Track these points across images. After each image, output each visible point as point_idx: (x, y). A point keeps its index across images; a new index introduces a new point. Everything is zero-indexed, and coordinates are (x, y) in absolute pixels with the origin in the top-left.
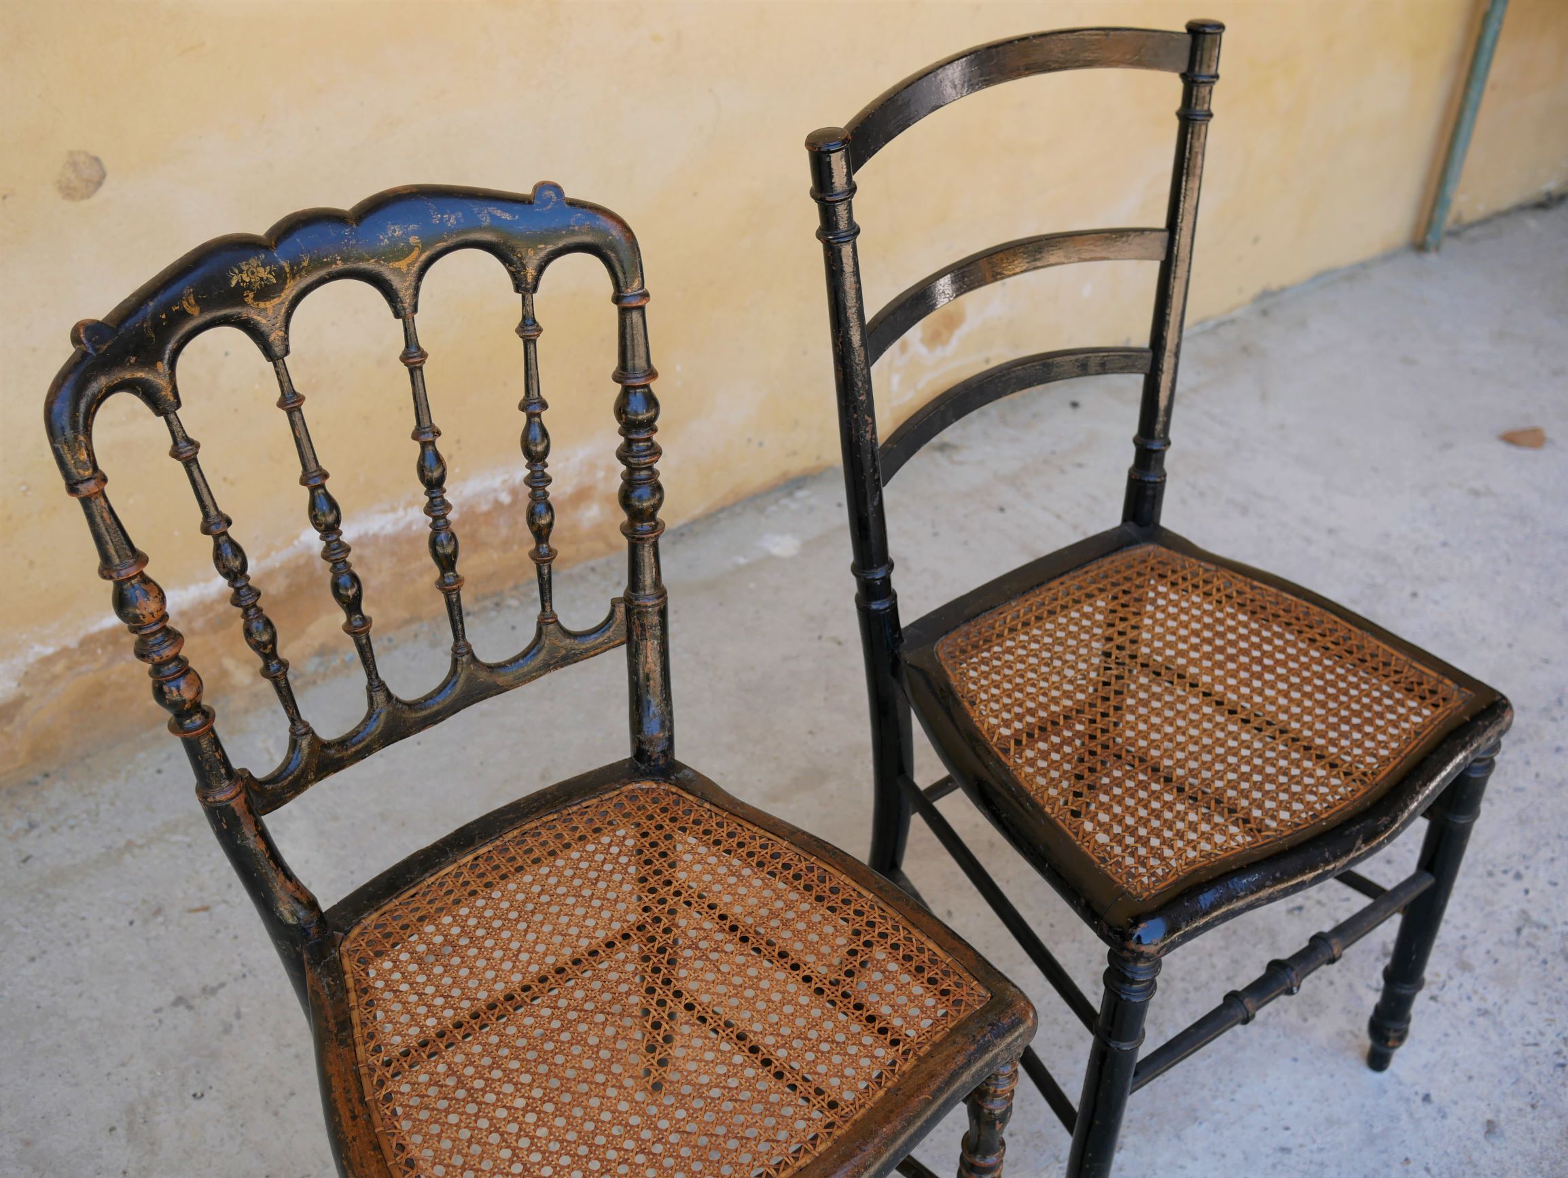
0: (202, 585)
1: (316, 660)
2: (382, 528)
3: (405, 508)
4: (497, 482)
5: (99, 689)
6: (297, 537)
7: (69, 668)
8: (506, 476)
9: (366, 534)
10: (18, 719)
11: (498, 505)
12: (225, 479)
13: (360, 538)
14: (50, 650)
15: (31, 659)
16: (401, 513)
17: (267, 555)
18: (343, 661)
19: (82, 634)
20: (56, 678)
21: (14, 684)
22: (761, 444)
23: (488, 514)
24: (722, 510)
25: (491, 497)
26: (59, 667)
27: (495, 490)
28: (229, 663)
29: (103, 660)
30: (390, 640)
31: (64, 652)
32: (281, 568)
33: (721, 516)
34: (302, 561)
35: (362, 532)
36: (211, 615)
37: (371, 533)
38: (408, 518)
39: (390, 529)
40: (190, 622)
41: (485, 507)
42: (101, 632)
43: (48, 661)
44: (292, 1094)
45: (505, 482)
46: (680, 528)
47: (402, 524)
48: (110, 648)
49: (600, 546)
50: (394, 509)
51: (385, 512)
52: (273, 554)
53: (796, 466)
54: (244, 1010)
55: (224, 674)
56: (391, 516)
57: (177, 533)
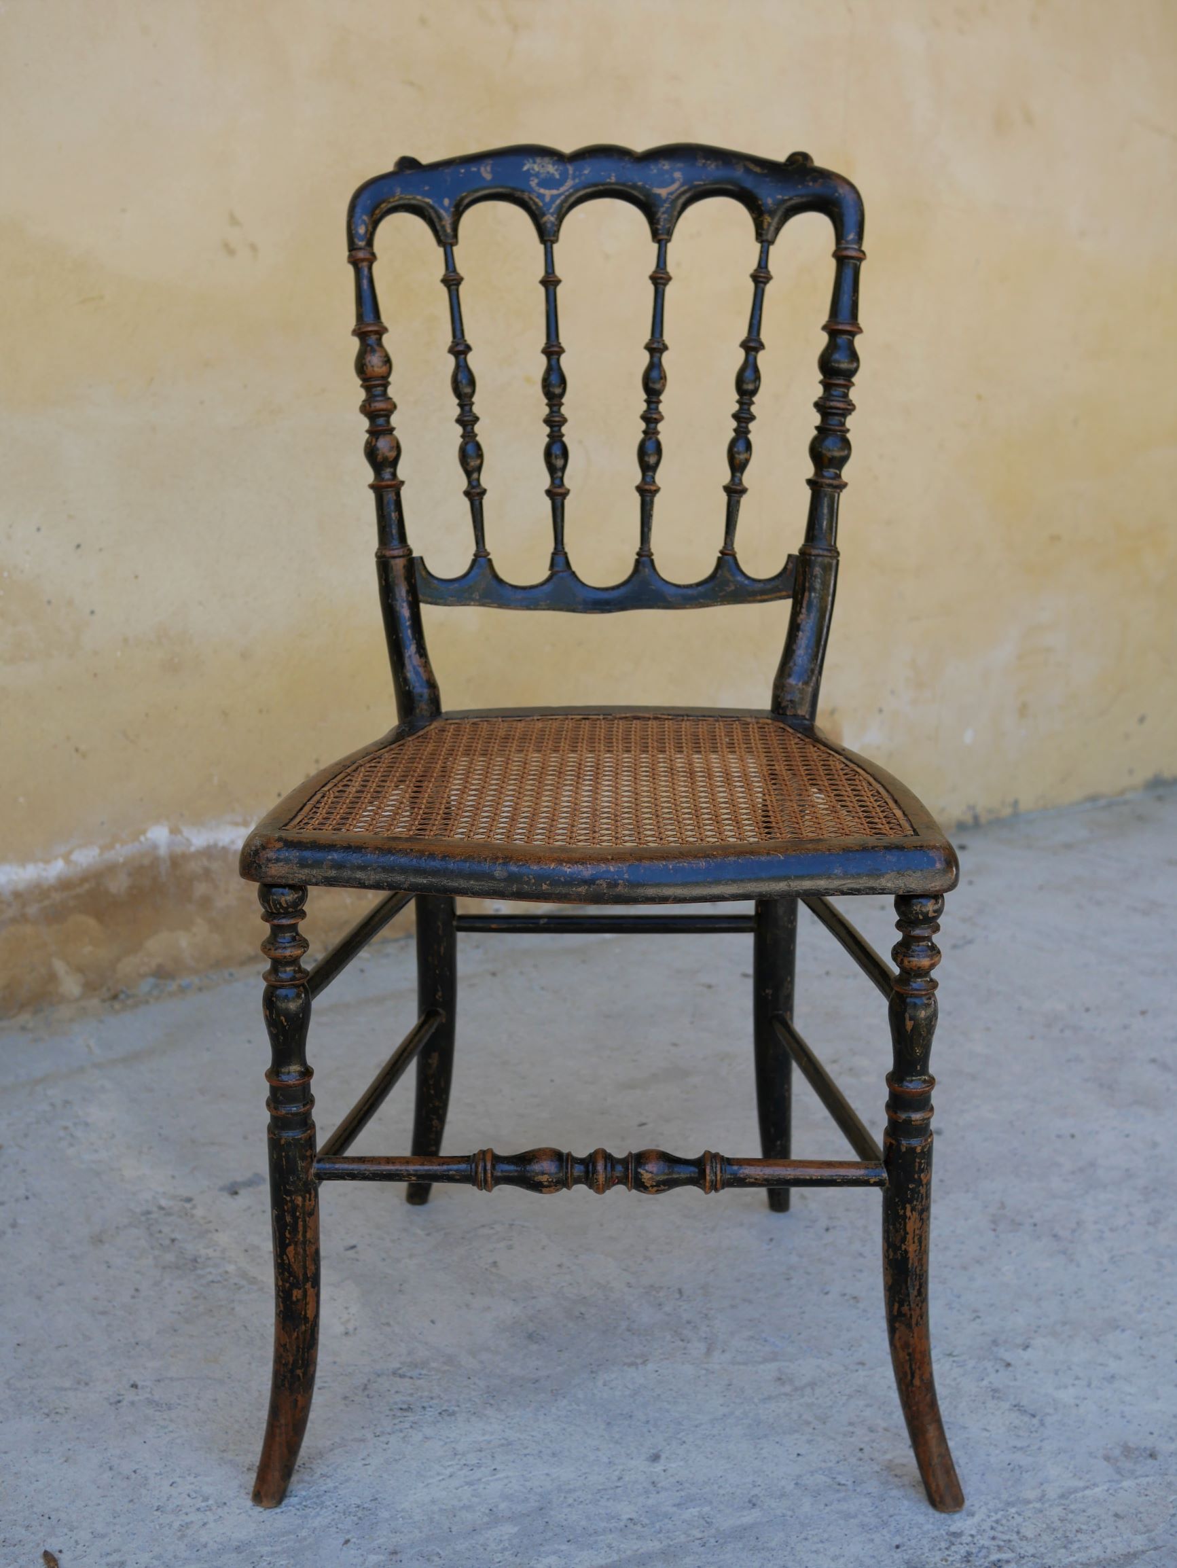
0: (41, 865)
1: (151, 980)
2: (233, 842)
6: (144, 832)
9: (215, 845)
12: (77, 750)
17: (110, 847)
18: (180, 986)
28: (59, 966)
30: (231, 975)
34: (146, 862)
35: (212, 842)
36: (46, 903)
37: (221, 844)
40: (24, 905)
44: (60, 1284)
51: (236, 824)
52: (118, 846)
54: (20, 1221)
55: (52, 977)
57: (21, 800)
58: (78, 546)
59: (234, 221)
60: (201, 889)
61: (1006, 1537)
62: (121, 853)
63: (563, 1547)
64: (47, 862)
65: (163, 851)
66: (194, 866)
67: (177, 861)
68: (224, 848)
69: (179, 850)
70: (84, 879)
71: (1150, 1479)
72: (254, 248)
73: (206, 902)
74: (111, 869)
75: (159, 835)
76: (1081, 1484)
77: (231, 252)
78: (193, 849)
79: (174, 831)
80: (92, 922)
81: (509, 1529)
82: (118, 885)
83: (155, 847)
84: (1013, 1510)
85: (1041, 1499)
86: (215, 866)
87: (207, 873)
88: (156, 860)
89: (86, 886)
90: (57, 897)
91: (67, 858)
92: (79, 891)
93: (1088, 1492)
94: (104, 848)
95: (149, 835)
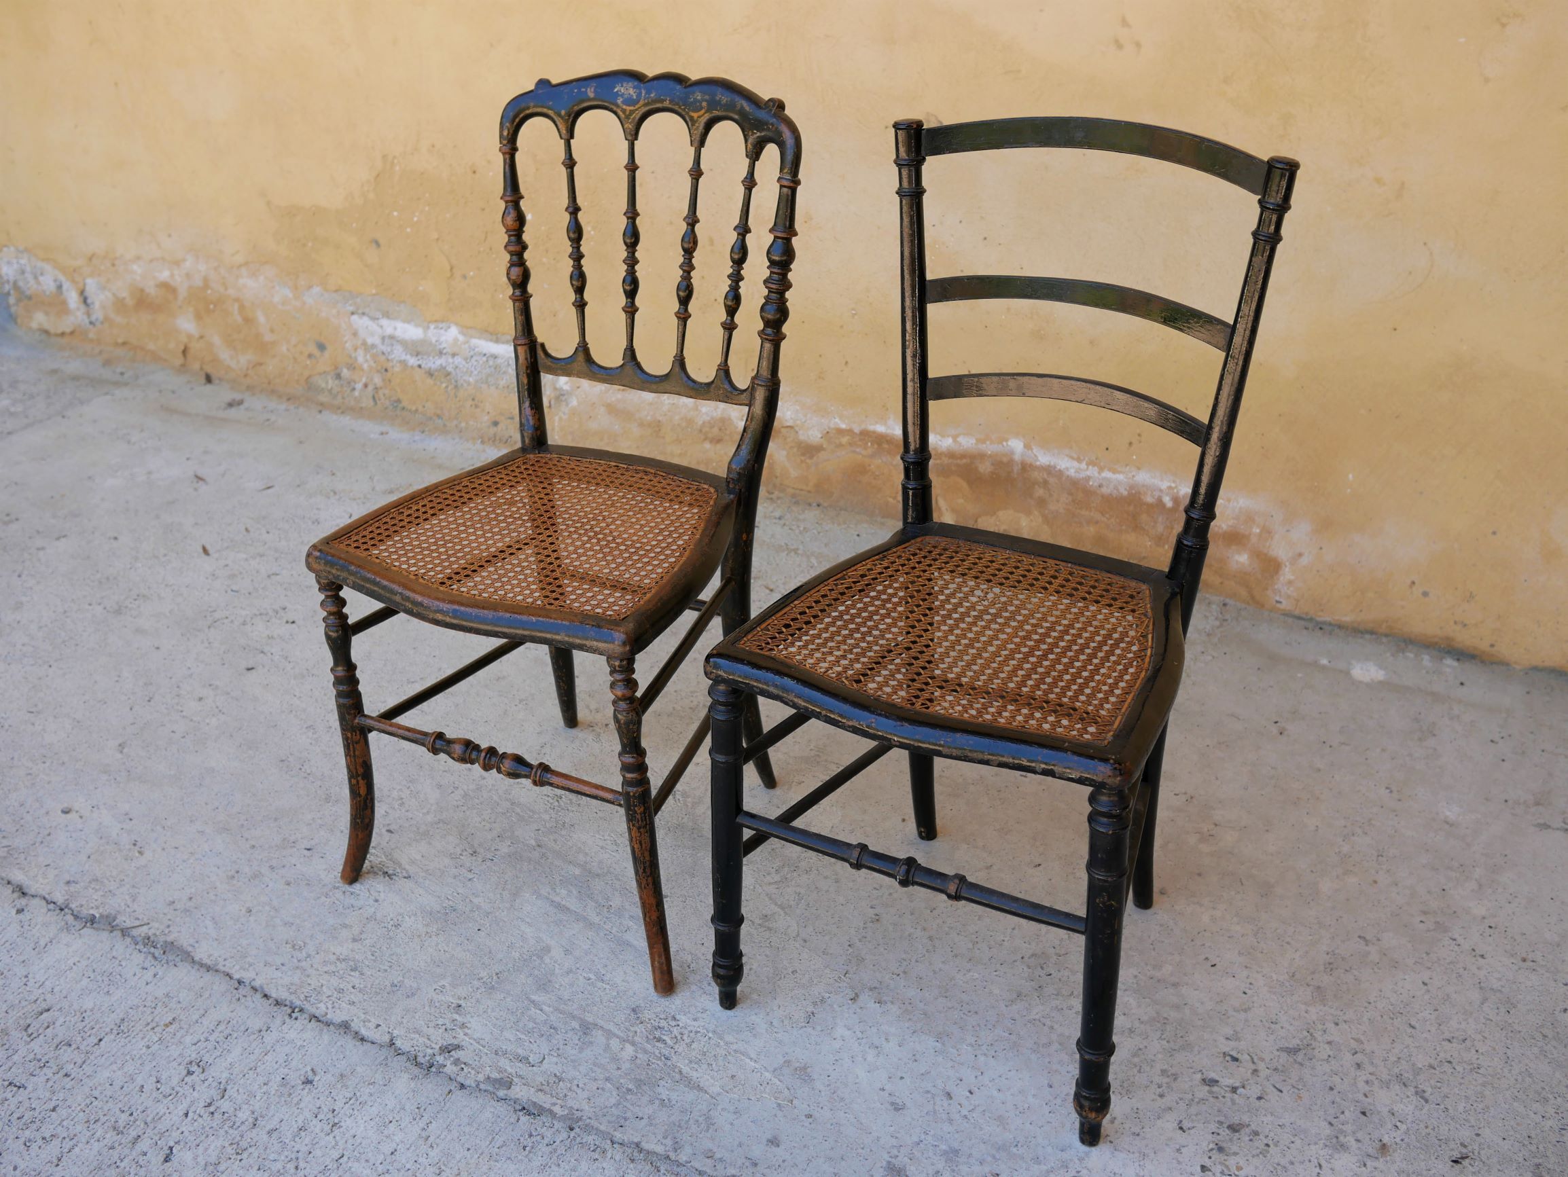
2: (1067, 469)
3: (1088, 464)
4: (1164, 485)
5: (862, 469)
6: (1007, 441)
7: (850, 444)
8: (1173, 485)
10: (815, 458)
11: (1160, 503)
13: (1049, 466)
14: (843, 426)
15: (832, 426)
16: (1084, 466)
17: (983, 442)
19: (863, 427)
20: (840, 445)
21: (820, 436)
22: (1425, 594)
23: (1150, 506)
24: (1372, 632)
25: (1157, 494)
26: (845, 440)
27: (1161, 491)
29: (870, 451)
31: (849, 432)
32: (990, 456)
33: (1368, 636)
34: (1005, 460)
35: (1052, 463)
38: (1088, 473)
39: (1072, 473)
41: (1149, 499)
42: (874, 432)
43: (840, 432)
45: (1170, 488)
46: (1324, 623)
47: (1082, 475)
48: (876, 446)
49: (1243, 593)
50: (1079, 460)
51: (1072, 458)
52: (988, 443)
53: (1465, 638)
56: (1075, 464)
58: (985, 239)
59: (1124, 23)
60: (1039, 492)
61: (685, 1037)
62: (990, 448)
63: (574, 892)
64: (943, 436)
65: (1017, 457)
66: (1036, 475)
67: (1025, 467)
68: (1060, 470)
69: (1029, 460)
70: (963, 456)
71: (778, 1083)
72: (1138, 45)
73: (1042, 503)
74: (982, 456)
75: (1016, 446)
76: (753, 1056)
77: (1120, 46)
78: (1038, 463)
79: (1027, 447)
80: (964, 485)
81: (577, 872)
82: (985, 468)
83: (1012, 453)
84: (710, 1035)
85: (727, 1043)
86: (1052, 480)
87: (1046, 482)
88: (1011, 462)
89: (964, 461)
90: (946, 460)
91: (955, 438)
92: (959, 461)
93: (748, 1061)
94: (978, 441)
95: (1009, 443)
